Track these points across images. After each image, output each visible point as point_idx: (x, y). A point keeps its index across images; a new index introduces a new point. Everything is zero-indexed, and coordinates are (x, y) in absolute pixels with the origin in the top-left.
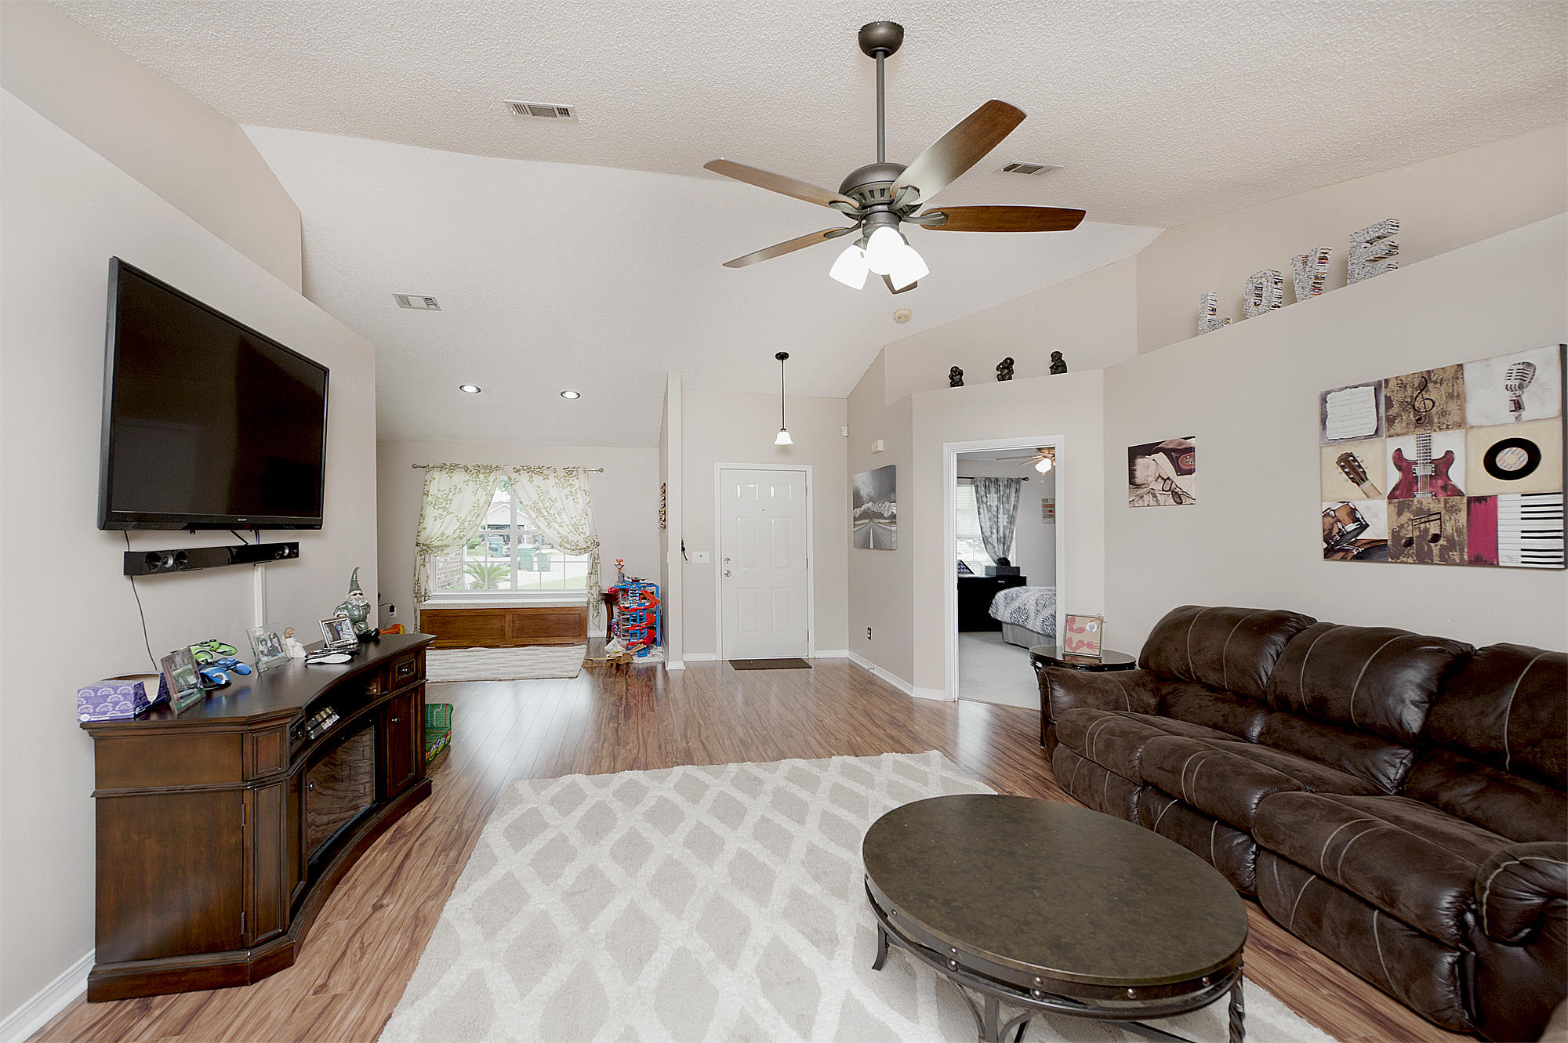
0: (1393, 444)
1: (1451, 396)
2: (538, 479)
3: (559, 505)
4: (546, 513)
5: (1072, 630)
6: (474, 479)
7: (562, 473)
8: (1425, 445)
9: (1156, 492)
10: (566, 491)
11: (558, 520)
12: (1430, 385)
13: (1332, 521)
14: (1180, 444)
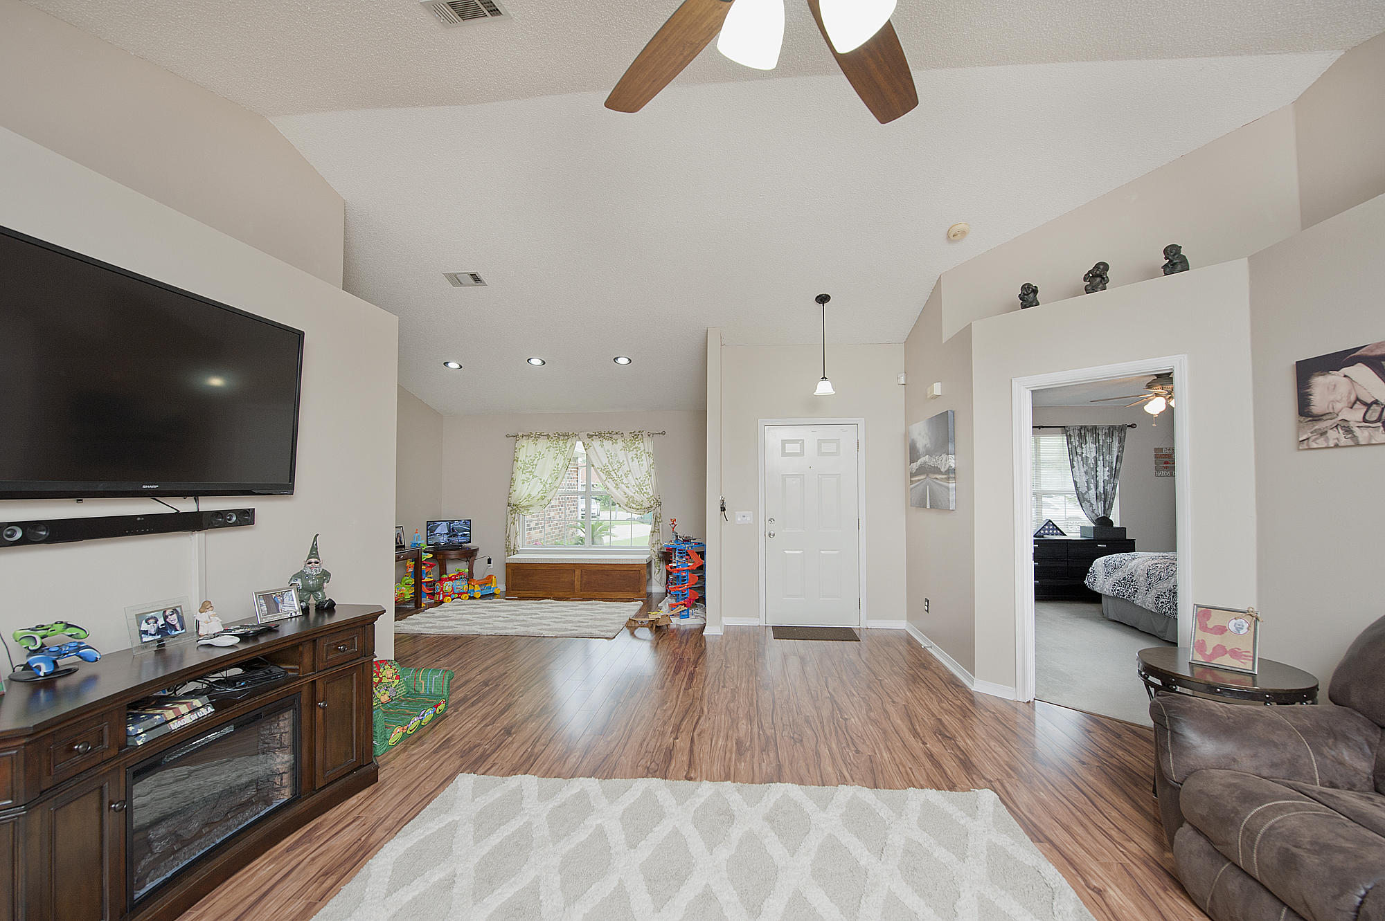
2: (607, 444)
3: (626, 468)
4: (615, 475)
5: (1204, 628)
6: (555, 446)
7: (628, 436)
9: (1351, 424)
10: (631, 454)
11: (625, 481)
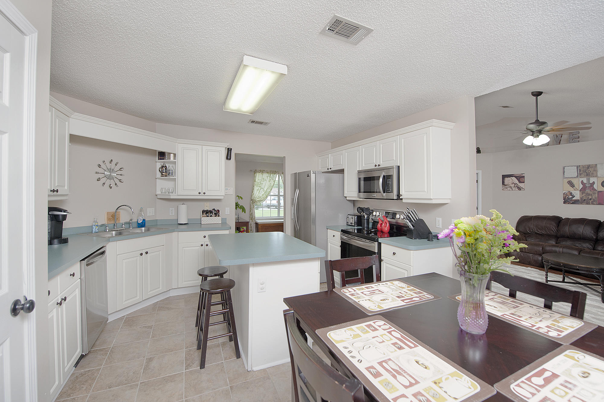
0: (581, 179)
1: (594, 170)
6: (270, 176)
8: (588, 180)
9: (512, 187)
12: (590, 168)
13: (566, 195)
14: (520, 175)
